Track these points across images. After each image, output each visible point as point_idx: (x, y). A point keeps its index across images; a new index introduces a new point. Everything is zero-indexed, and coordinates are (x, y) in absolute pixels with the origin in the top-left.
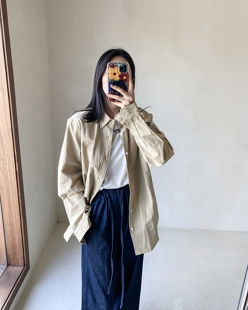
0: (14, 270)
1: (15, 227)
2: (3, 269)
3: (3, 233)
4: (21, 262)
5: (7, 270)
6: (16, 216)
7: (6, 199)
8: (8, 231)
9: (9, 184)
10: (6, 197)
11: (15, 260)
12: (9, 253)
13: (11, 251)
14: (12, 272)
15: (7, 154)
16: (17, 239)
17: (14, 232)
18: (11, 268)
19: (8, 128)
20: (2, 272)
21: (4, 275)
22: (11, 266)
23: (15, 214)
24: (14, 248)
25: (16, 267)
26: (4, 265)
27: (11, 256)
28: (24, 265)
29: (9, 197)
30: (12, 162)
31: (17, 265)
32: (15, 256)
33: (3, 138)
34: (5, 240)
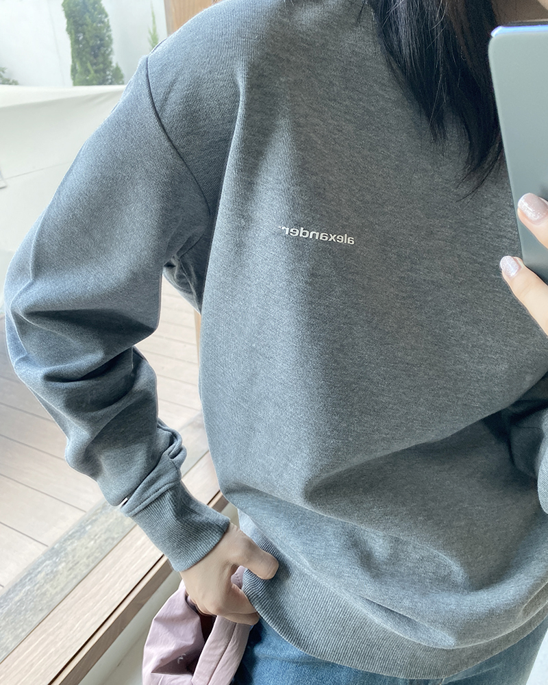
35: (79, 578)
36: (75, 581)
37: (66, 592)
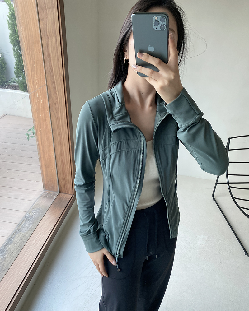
0: (65, 196)
1: (66, 163)
2: (56, 195)
3: (56, 167)
4: (70, 191)
5: (60, 196)
6: (66, 155)
7: (58, 139)
8: (60, 166)
9: (60, 126)
10: (58, 138)
11: (66, 189)
12: (61, 183)
13: (62, 182)
14: (63, 197)
15: (59, 99)
16: (67, 173)
17: (65, 167)
18: (62, 195)
19: (60, 73)
20: (55, 197)
21: (57, 199)
22: (63, 194)
23: (66, 153)
24: (64, 180)
25: (66, 194)
26: (56, 192)
27: (62, 186)
28: (73, 194)
29: (60, 138)
30: (63, 107)
31: (67, 193)
32: (65, 187)
33: (56, 83)
34: (57, 173)
35: (15, 257)
36: (14, 259)
37: (12, 263)
